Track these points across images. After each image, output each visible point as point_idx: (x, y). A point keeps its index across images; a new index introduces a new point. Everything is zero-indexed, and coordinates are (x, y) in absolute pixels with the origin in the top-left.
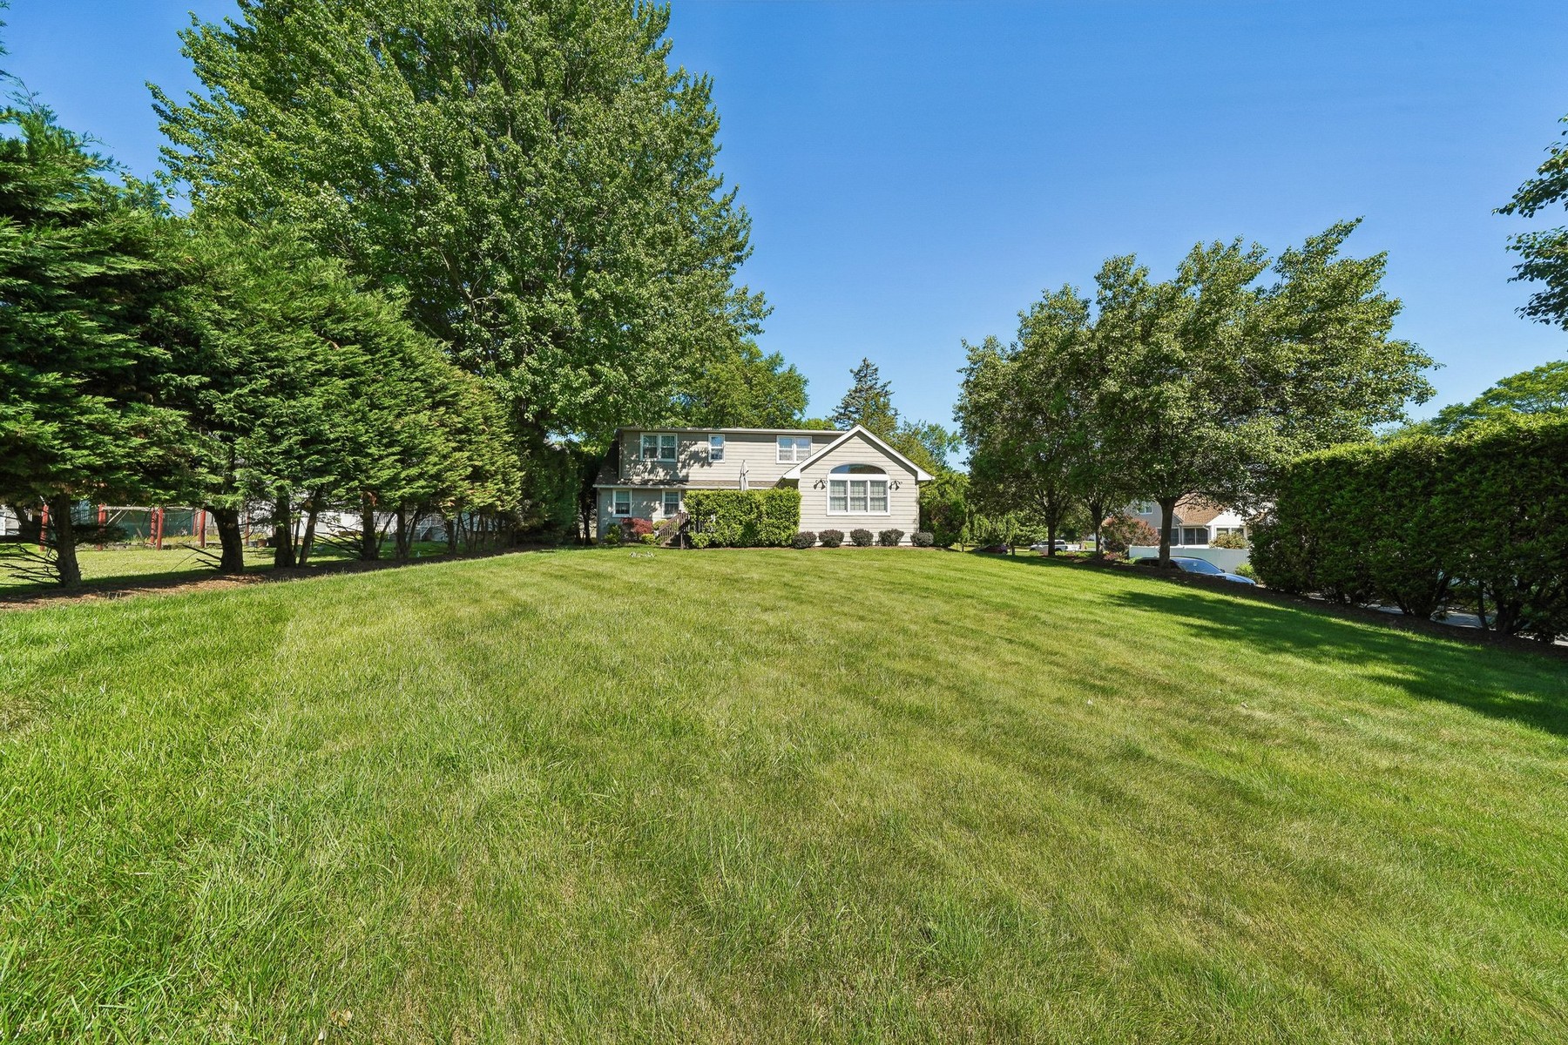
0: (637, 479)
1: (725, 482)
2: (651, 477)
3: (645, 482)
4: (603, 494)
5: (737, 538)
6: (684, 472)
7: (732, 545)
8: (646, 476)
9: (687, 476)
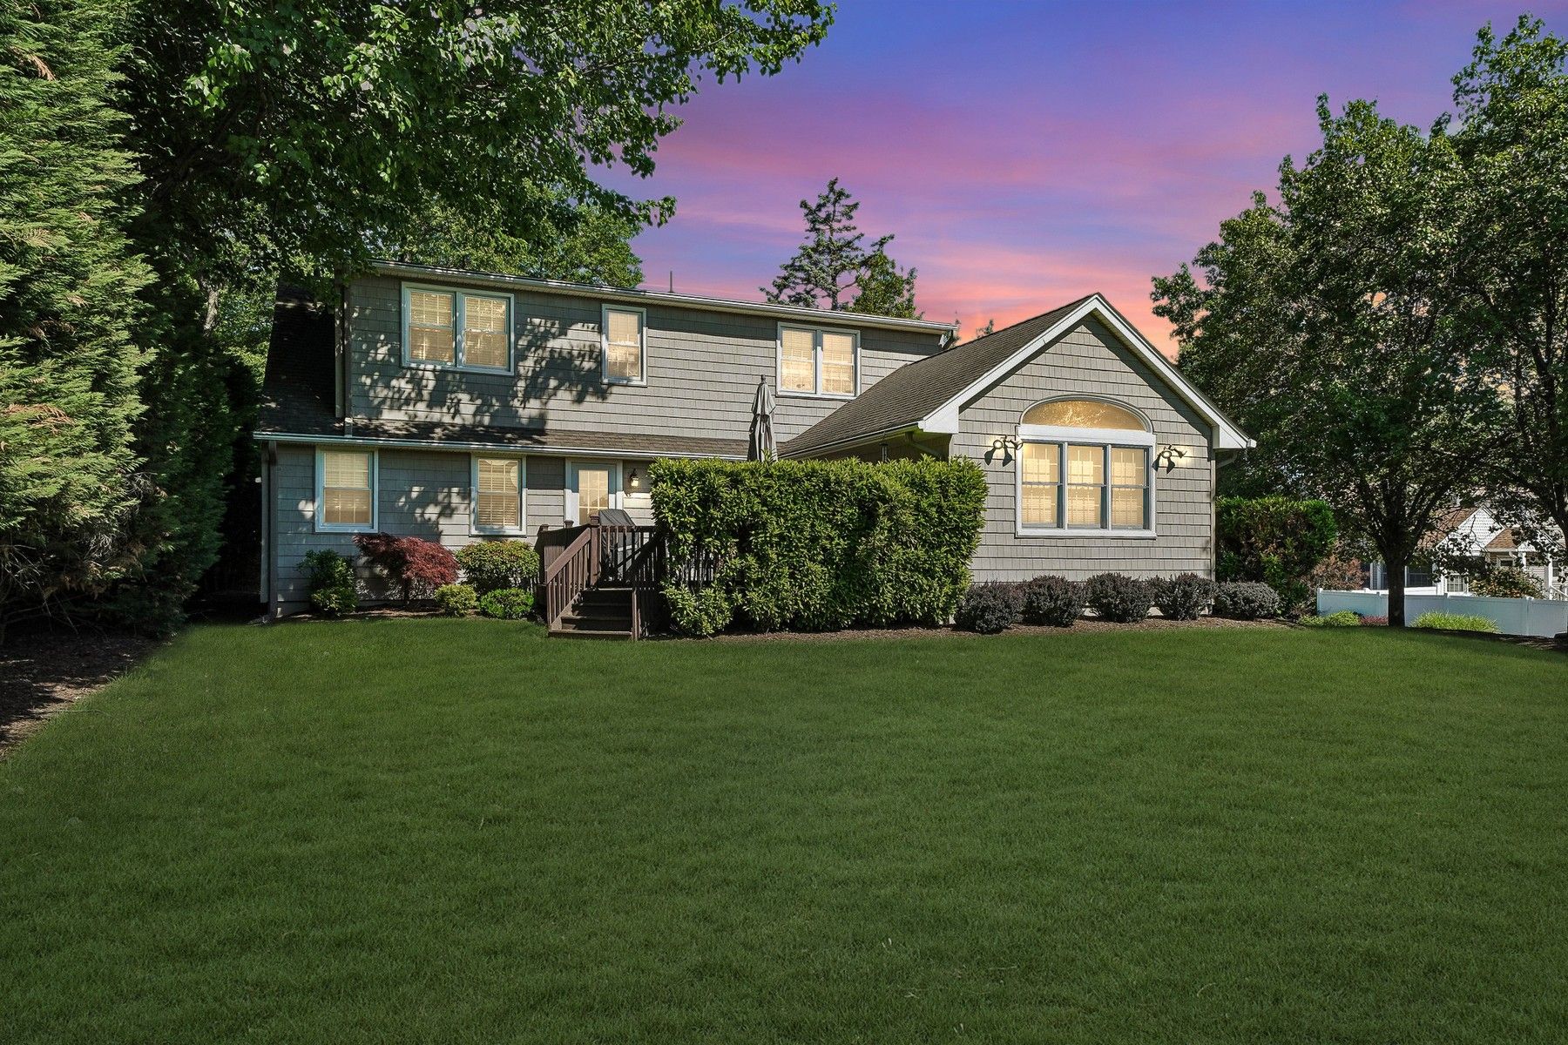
0: (392, 418)
1: (650, 440)
2: (436, 415)
3: (426, 429)
4: (283, 460)
5: (815, 601)
6: (534, 406)
7: (797, 624)
8: (421, 411)
9: (542, 419)
